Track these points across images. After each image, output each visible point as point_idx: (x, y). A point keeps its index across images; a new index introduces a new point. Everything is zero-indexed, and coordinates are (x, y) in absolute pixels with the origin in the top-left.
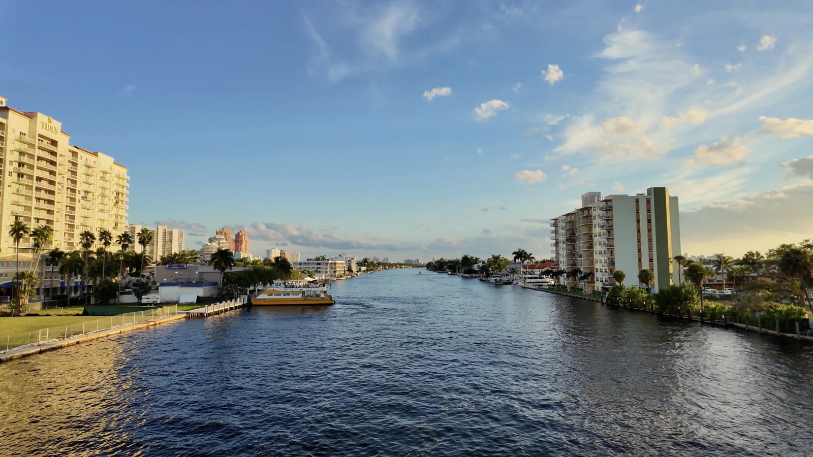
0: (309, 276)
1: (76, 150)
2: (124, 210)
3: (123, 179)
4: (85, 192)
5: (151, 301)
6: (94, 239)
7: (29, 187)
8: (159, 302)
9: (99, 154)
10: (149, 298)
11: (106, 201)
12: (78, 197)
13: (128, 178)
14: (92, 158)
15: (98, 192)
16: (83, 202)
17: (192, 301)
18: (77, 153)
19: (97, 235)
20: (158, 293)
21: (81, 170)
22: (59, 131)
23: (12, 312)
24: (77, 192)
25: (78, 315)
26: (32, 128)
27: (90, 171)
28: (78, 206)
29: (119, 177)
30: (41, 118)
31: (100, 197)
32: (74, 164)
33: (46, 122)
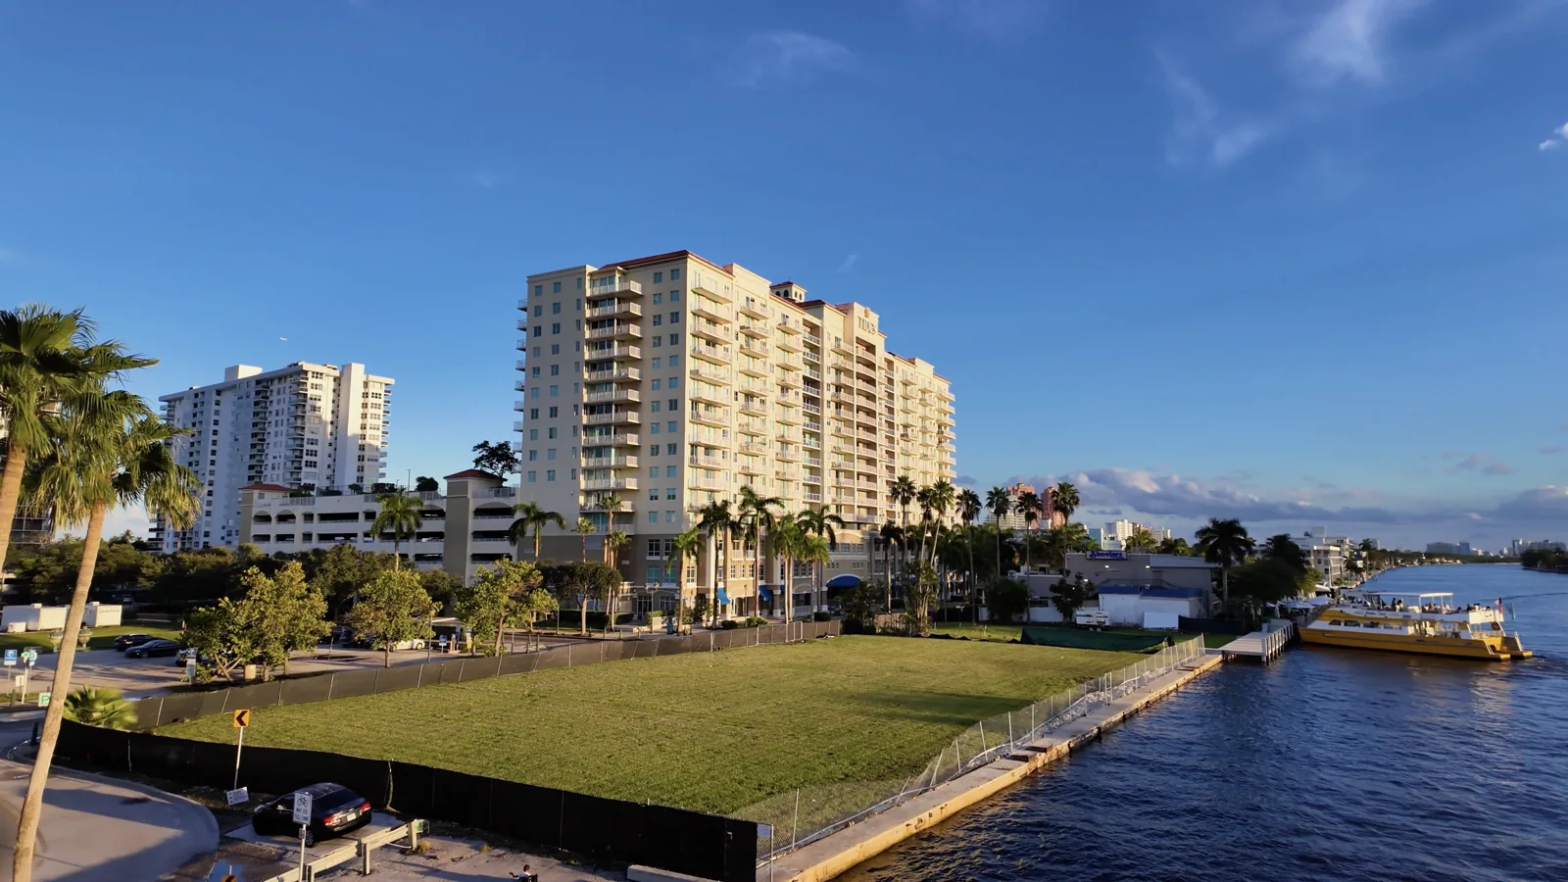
1: (890, 357)
2: (948, 453)
3: (946, 400)
4: (904, 426)
5: (1093, 621)
6: (980, 504)
7: (848, 423)
8: (1107, 624)
9: (917, 360)
10: (1090, 616)
11: (928, 439)
12: (897, 435)
13: (952, 397)
14: (909, 369)
15: (919, 424)
17: (1170, 626)
18: (893, 363)
19: (983, 499)
20: (1098, 605)
21: (898, 390)
22: (876, 329)
23: (907, 629)
24: (896, 426)
25: (1014, 641)
26: (848, 328)
27: (907, 391)
28: (897, 450)
29: (941, 398)
30: (858, 309)
31: (921, 434)
32: (891, 381)
33: (863, 316)
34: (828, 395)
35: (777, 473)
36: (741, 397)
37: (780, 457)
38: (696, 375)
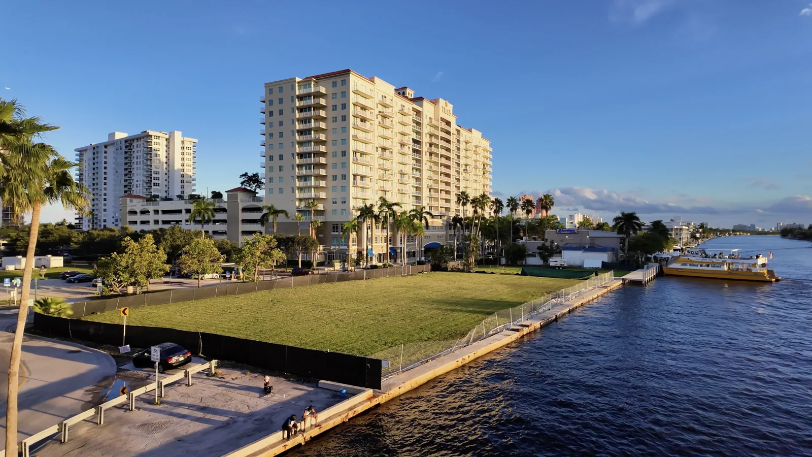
1: (459, 128)
3: (488, 151)
4: (465, 165)
5: (558, 264)
6: (503, 206)
7: (436, 163)
8: (565, 265)
9: (473, 130)
10: (556, 262)
11: (477, 172)
12: (462, 170)
13: (491, 150)
14: (469, 135)
15: (473, 164)
16: (464, 174)
17: (597, 266)
18: (460, 131)
19: (505, 203)
20: (561, 256)
21: (462, 146)
22: (451, 113)
23: (464, 268)
24: (461, 165)
25: (517, 274)
26: (436, 112)
27: (467, 146)
28: (461, 178)
29: (485, 150)
30: (442, 102)
31: (474, 169)
32: (459, 141)
33: (444, 106)
34: (425, 148)
35: (399, 190)
36: (380, 150)
37: (400, 181)
38: (356, 138)
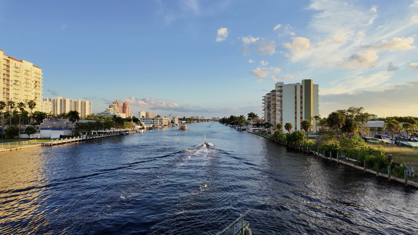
0: (140, 125)
1: (8, 59)
2: (40, 90)
3: (40, 74)
4: (15, 81)
5: (34, 137)
6: (5, 105)
8: (39, 137)
9: (23, 61)
10: (33, 136)
11: (29, 85)
12: (11, 83)
13: (42, 74)
14: (18, 64)
15: (24, 81)
16: (14, 86)
18: (9, 60)
20: (40, 133)
21: (12, 69)
24: (10, 81)
27: (18, 70)
28: (11, 88)
29: (37, 74)
31: (25, 84)
32: (8, 66)
